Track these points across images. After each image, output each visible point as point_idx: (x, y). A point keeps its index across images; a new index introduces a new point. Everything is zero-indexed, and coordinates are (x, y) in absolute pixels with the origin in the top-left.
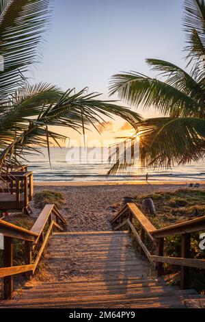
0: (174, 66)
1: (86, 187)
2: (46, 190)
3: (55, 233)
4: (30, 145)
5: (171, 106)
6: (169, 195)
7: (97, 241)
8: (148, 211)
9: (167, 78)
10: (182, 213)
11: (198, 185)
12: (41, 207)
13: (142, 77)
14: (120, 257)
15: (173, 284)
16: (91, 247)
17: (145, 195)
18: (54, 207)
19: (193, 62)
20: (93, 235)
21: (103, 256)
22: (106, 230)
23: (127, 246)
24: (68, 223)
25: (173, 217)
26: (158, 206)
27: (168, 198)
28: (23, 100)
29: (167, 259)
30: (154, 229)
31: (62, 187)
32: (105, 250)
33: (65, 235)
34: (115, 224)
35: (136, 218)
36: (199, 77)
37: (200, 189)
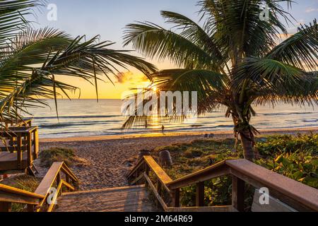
0: (188, 19)
1: (101, 141)
2: (54, 146)
3: (64, 194)
4: (33, 97)
5: (186, 59)
6: (185, 146)
7: (112, 198)
8: (165, 163)
9: (181, 31)
10: (198, 163)
11: (212, 135)
12: (48, 166)
16: (106, 205)
17: (162, 147)
18: (63, 165)
19: (206, 16)
20: (108, 191)
22: (121, 185)
23: (144, 200)
24: (80, 181)
25: (190, 167)
26: (175, 158)
27: (184, 149)
28: (24, 46)
30: (170, 180)
31: (73, 142)
32: (121, 207)
33: (76, 195)
34: (132, 178)
35: (152, 171)
36: (211, 31)
37: (214, 139)
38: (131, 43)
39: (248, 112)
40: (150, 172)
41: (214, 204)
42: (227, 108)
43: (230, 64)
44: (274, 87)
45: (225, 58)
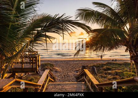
2: (46, 62)
3: (50, 83)
4: (38, 42)
5: (105, 23)
6: (103, 65)
7: (69, 87)
8: (93, 73)
9: (102, 11)
10: (110, 74)
11: (116, 60)
12: (44, 70)
13: (90, 10)
17: (92, 65)
18: (49, 71)
19: (115, 3)
20: (68, 84)
22: (74, 82)
24: (56, 78)
25: (106, 75)
26: (98, 70)
27: (102, 66)
28: (35, 21)
33: (54, 84)
34: (78, 78)
35: (87, 76)
36: (118, 9)
37: (117, 62)
38: (79, 18)
42: (126, 47)
45: (125, 23)
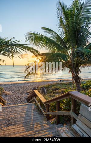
0: (53, 31)
1: (15, 84)
5: (52, 48)
6: (52, 86)
7: (20, 109)
8: (43, 93)
9: (50, 36)
10: (57, 93)
11: (63, 81)
13: (39, 35)
14: (31, 114)
15: (53, 123)
16: (17, 112)
17: (42, 86)
19: (60, 30)
20: (18, 106)
21: (23, 115)
22: (24, 103)
23: (34, 109)
25: (54, 95)
26: (47, 91)
27: (51, 87)
29: (51, 113)
30: (45, 101)
31: (3, 84)
32: (24, 112)
33: (4, 108)
34: (29, 100)
35: (38, 96)
36: (63, 36)
37: (64, 82)
38: (28, 41)
39: (78, 71)
40: (37, 97)
41: (64, 110)
42: (69, 69)
43: (70, 51)
44: (88, 60)
45: (68, 48)
